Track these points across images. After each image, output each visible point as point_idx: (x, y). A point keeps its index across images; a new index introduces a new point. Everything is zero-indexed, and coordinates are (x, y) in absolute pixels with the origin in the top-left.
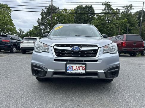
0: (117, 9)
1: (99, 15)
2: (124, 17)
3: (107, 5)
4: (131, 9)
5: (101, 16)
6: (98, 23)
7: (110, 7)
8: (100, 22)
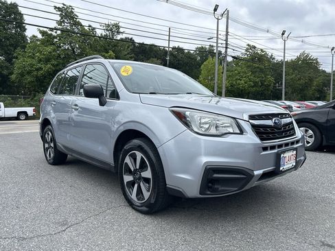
0: (90, 26)
1: (49, 32)
2: (108, 47)
3: (67, 14)
4: (119, 33)
5: (55, 37)
6: (50, 52)
7: (72, 18)
8: (54, 50)
